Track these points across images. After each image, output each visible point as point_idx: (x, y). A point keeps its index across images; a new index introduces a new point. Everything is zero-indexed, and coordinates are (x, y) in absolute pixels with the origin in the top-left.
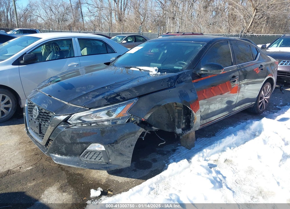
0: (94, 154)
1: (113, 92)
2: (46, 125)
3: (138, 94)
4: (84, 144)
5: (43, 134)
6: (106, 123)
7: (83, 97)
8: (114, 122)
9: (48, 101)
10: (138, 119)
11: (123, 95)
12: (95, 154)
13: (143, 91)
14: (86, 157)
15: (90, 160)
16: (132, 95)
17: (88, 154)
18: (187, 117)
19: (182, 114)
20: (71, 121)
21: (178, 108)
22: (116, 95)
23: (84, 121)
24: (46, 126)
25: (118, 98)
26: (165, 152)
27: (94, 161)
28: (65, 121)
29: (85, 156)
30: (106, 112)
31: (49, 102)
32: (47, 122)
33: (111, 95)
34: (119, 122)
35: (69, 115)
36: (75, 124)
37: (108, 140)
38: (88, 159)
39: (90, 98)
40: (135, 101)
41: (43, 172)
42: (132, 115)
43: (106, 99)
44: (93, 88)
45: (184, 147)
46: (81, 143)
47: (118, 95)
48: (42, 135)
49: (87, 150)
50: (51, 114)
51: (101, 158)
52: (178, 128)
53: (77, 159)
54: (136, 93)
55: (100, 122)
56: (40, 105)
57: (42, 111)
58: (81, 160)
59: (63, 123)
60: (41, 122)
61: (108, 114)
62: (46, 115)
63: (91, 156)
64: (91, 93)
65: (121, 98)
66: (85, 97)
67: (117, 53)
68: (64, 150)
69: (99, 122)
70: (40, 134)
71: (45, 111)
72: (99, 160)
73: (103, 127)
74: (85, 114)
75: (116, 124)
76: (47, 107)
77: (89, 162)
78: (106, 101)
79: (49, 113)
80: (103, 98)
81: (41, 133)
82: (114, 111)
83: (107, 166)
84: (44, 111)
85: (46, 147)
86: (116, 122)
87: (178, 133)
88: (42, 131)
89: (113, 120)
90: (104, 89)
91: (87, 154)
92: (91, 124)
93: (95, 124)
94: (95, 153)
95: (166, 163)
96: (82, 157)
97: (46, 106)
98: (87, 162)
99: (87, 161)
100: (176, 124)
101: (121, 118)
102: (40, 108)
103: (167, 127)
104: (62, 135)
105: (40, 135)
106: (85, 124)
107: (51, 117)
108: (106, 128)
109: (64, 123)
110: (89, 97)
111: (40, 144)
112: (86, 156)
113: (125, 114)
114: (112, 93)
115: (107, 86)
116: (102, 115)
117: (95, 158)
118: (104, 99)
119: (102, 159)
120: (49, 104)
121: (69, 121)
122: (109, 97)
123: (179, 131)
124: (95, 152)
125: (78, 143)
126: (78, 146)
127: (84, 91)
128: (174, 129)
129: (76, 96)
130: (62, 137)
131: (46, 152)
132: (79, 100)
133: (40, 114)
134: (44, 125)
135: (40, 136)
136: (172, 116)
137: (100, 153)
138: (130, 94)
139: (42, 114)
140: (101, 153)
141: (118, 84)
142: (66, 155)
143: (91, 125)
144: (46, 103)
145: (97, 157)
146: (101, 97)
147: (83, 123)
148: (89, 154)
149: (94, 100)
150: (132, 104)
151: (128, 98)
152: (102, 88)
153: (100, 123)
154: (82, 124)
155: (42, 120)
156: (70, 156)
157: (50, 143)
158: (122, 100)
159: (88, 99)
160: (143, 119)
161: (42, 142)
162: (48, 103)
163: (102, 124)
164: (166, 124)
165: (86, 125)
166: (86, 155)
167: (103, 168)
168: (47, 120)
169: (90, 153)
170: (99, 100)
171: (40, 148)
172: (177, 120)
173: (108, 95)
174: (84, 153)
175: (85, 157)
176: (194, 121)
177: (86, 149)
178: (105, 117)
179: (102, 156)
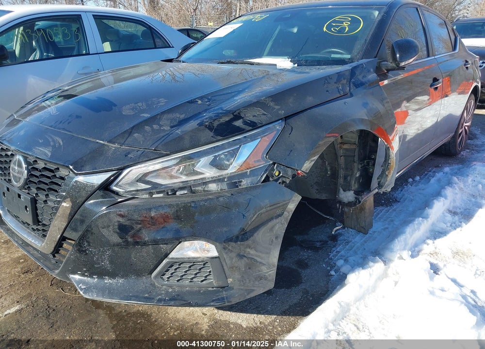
0: (190, 267)
1: (221, 111)
2: (51, 201)
3: (282, 113)
4: (162, 246)
5: (44, 225)
6: (213, 187)
7: (146, 127)
8: (234, 182)
9: (51, 140)
10: (290, 172)
11: (249, 116)
12: (192, 268)
13: (292, 105)
14: (168, 278)
15: (178, 283)
16: (269, 116)
17: (174, 268)
18: (364, 166)
19: (356, 159)
20: (120, 187)
21: (345, 146)
22: (232, 116)
23: (155, 186)
24: (49, 203)
25: (239, 123)
26: (318, 244)
27: (189, 286)
28: (106, 187)
29: (164, 275)
30: (211, 158)
31: (53, 141)
32: (52, 194)
33: (218, 116)
34: (245, 183)
35: (114, 172)
36: (132, 195)
37: (225, 229)
38: (174, 280)
39: (167, 128)
40: (278, 126)
41: (48, 317)
42: (274, 164)
43: (210, 128)
44: (163, 104)
45: (352, 229)
46: (156, 242)
47: (237, 117)
48: (40, 227)
49: (172, 258)
50: (63, 172)
51: (206, 277)
52: (344, 191)
53: (142, 283)
54: (279, 110)
55: (199, 185)
56: (30, 150)
57: (36, 166)
58: (153, 285)
59: (100, 193)
60: (37, 194)
61: (216, 164)
62: (50, 174)
63: (180, 273)
64: (165, 116)
65: (245, 123)
66: (152, 127)
67: (173, 47)
68: (106, 264)
69: (195, 186)
70: (34, 224)
71: (44, 166)
72: (202, 281)
73: (210, 197)
74: (158, 167)
75: (237, 187)
76: (50, 154)
77: (177, 289)
78: (212, 134)
79: (58, 169)
80: (200, 125)
81: (38, 223)
82: (234, 154)
83: (224, 294)
84: (41, 165)
85: (54, 256)
86: (236, 183)
87: (346, 200)
88: (40, 218)
89: (230, 178)
90: (193, 105)
91: (172, 270)
92: (174, 192)
93: (186, 192)
94: (192, 264)
95: (329, 268)
96: (156, 277)
97: (47, 152)
98: (170, 290)
99: (171, 287)
100: (341, 181)
101: (251, 171)
102: (31, 159)
103: (317, 190)
104: (100, 225)
105: (35, 227)
106: (158, 193)
107: (62, 178)
108: (218, 198)
109: (102, 194)
110: (161, 126)
111: (35, 249)
112: (168, 274)
113: (258, 161)
114: (221, 113)
115: (201, 98)
116: (202, 167)
117: (192, 279)
118: (203, 127)
119: (212, 279)
120: (54, 147)
121: (115, 188)
122: (216, 124)
123: (348, 196)
124: (193, 262)
125: (145, 244)
126: (145, 249)
127: (143, 111)
128: (335, 192)
129: (127, 126)
130: (102, 230)
131: (57, 271)
132: (136, 135)
133: (30, 175)
134: (45, 202)
135: (34, 230)
136: (328, 164)
137: (204, 264)
138: (265, 114)
139: (37, 173)
140: (209, 265)
141: (225, 92)
142: (113, 275)
143: (175, 194)
144: (46, 144)
145: (196, 274)
146: (193, 124)
147: (154, 191)
148: (176, 269)
149: (179, 131)
150: (273, 135)
151: (264, 123)
152: (187, 102)
153: (200, 188)
154: (151, 194)
155: (38, 189)
156: (125, 276)
157: (65, 245)
158: (251, 128)
159: (159, 131)
160: (299, 172)
161: (44, 245)
162: (52, 143)
163: (204, 191)
164: (316, 182)
165: (161, 195)
166: (167, 271)
167: (213, 301)
168: (55, 187)
169: (180, 265)
170: (192, 131)
171: (38, 259)
172: (342, 173)
173: (210, 118)
174: (164, 267)
175: (165, 277)
176: (389, 173)
177: (166, 256)
178: (210, 173)
179: (210, 272)
